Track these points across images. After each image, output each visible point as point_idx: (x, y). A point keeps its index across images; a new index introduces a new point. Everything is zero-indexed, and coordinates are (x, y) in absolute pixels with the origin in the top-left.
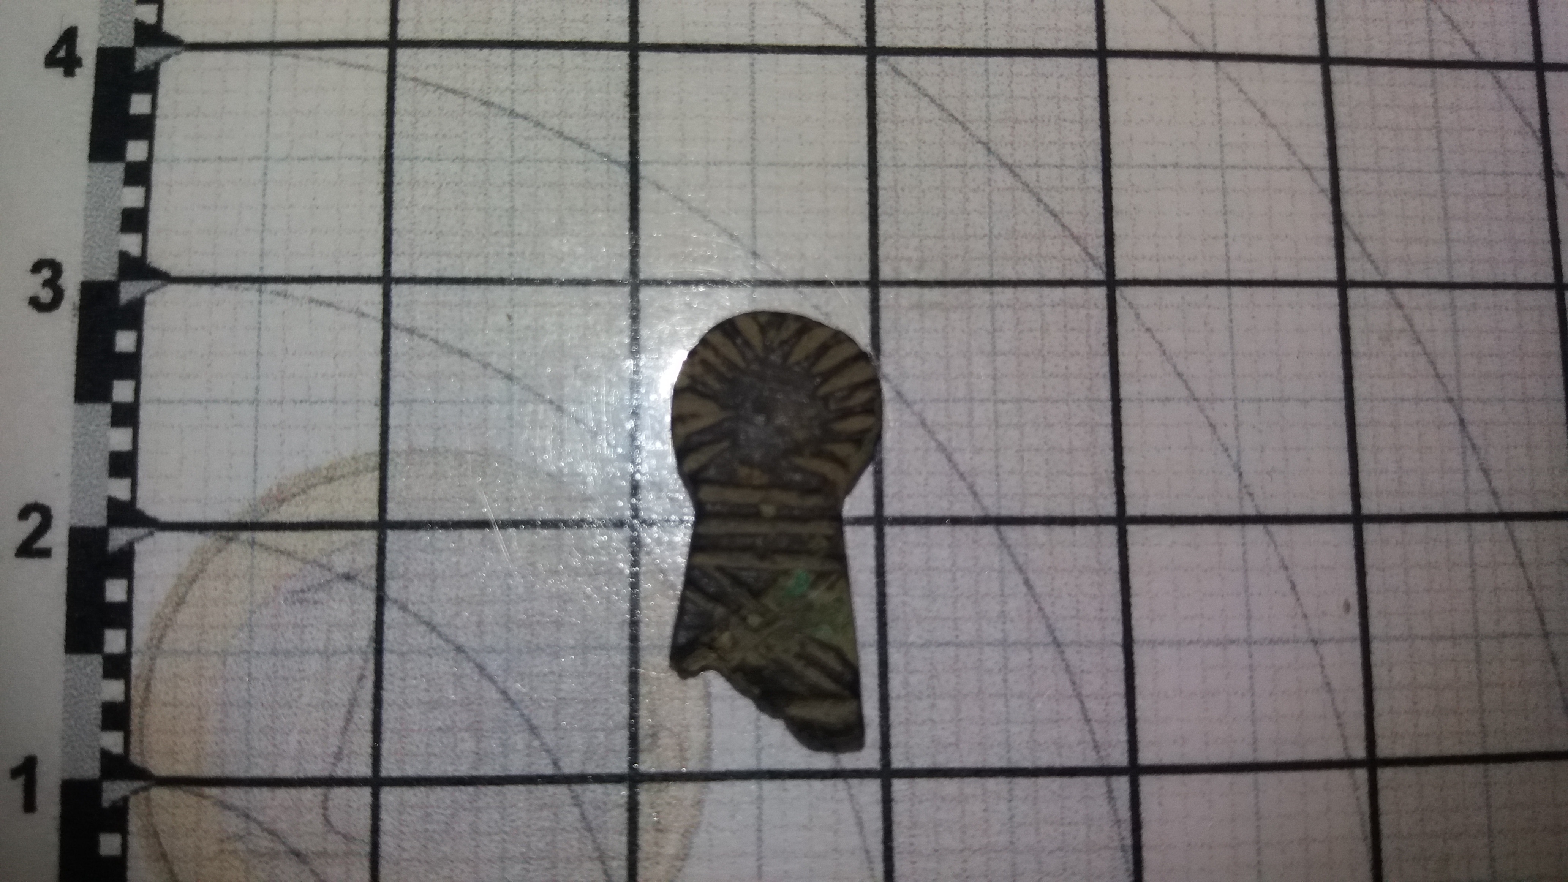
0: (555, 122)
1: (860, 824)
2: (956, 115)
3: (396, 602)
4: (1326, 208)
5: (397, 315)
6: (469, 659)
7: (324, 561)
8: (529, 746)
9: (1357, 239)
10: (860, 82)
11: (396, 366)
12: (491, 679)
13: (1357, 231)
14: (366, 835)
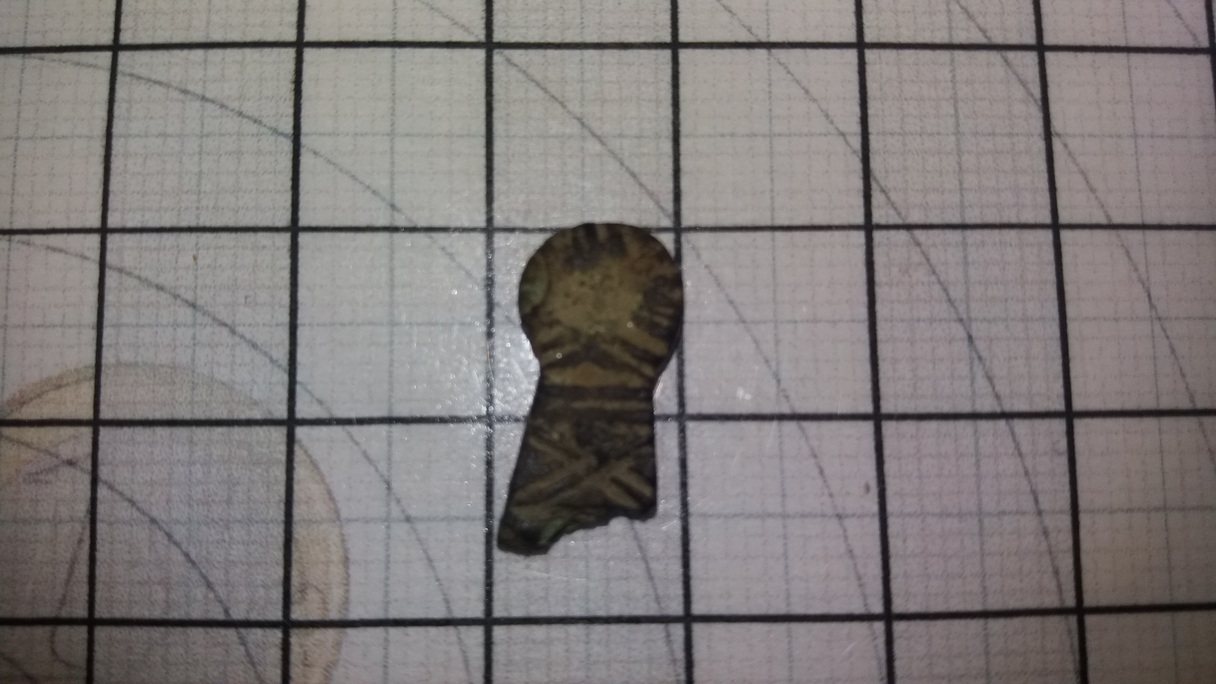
0: (235, 105)
1: (466, 661)
2: (557, 96)
3: (106, 483)
4: (857, 164)
5: (110, 258)
6: (160, 528)
7: (53, 450)
8: (206, 597)
9: (883, 191)
10: (481, 70)
11: (109, 298)
12: (177, 544)
13: (883, 183)
14: (83, 663)
